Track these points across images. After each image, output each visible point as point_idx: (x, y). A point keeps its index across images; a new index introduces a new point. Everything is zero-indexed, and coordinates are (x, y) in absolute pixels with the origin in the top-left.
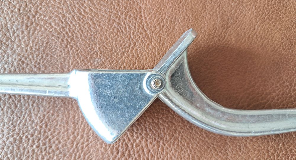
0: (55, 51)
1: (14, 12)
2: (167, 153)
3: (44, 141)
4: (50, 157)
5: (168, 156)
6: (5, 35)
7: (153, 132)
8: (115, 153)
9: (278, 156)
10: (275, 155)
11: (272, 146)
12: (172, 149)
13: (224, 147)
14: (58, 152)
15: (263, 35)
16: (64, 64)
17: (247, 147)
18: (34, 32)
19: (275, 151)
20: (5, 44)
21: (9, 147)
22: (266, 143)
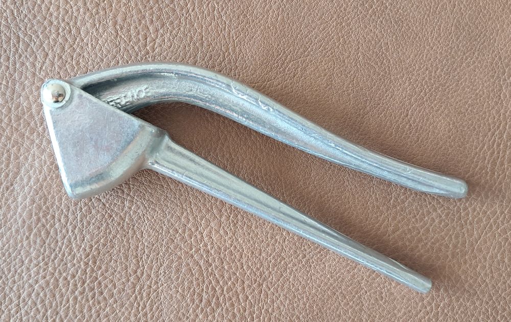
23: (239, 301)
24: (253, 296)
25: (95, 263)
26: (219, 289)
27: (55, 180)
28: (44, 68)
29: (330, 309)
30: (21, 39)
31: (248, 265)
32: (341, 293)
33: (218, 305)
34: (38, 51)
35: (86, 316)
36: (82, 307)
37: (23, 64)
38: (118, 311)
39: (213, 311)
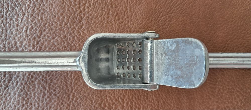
1: (21, 34)
16: (67, 78)
28: (23, 21)
30: (10, 5)
34: (19, 12)
37: (11, 19)
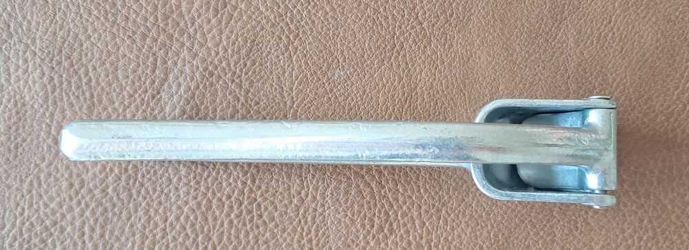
0: (267, 56)
2: (453, 229)
3: (249, 207)
4: (259, 233)
5: (454, 234)
6: (178, 24)
7: (430, 193)
8: (368, 227)
9: (640, 239)
10: (635, 237)
11: (631, 223)
12: (461, 222)
13: (548, 221)
14: (272, 225)
15: (625, 33)
17: (588, 224)
18: (229, 22)
19: (635, 231)
20: (177, 40)
21: (188, 217)
22: (621, 218)
23: (415, 226)
24: (431, 222)
25: (253, 182)
26: (392, 213)
27: (208, 89)
29: (517, 238)
31: (426, 189)
32: (531, 221)
33: (391, 231)
35: (243, 242)
36: (238, 231)
38: (279, 237)
39: (386, 237)
